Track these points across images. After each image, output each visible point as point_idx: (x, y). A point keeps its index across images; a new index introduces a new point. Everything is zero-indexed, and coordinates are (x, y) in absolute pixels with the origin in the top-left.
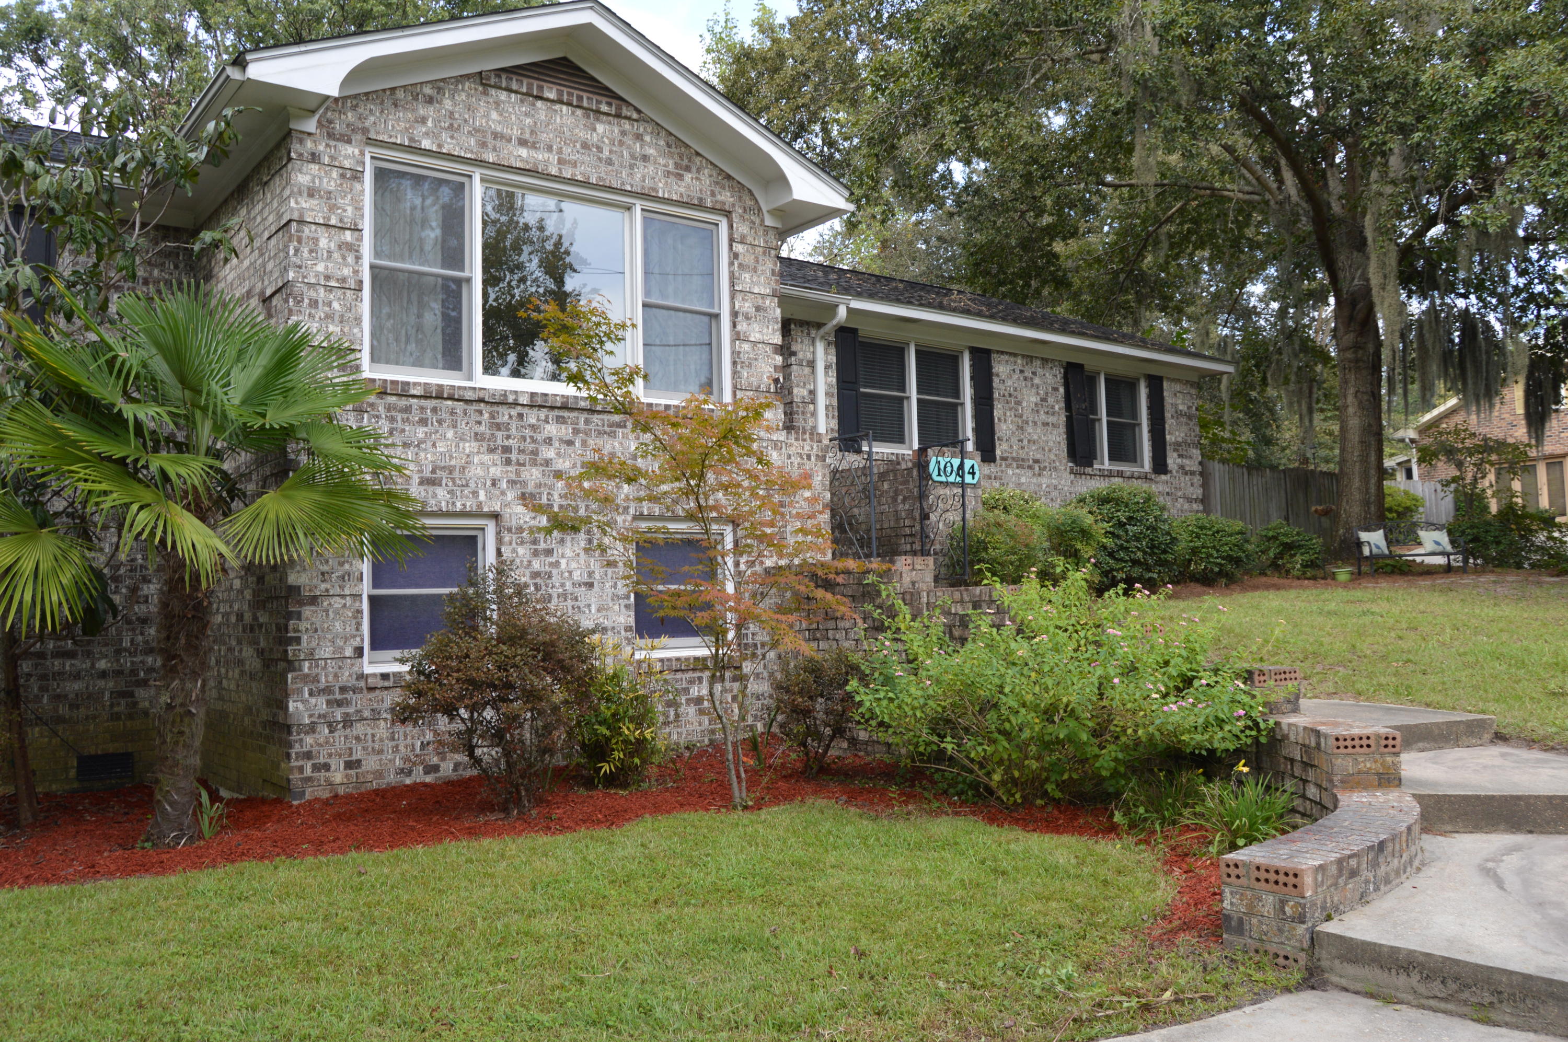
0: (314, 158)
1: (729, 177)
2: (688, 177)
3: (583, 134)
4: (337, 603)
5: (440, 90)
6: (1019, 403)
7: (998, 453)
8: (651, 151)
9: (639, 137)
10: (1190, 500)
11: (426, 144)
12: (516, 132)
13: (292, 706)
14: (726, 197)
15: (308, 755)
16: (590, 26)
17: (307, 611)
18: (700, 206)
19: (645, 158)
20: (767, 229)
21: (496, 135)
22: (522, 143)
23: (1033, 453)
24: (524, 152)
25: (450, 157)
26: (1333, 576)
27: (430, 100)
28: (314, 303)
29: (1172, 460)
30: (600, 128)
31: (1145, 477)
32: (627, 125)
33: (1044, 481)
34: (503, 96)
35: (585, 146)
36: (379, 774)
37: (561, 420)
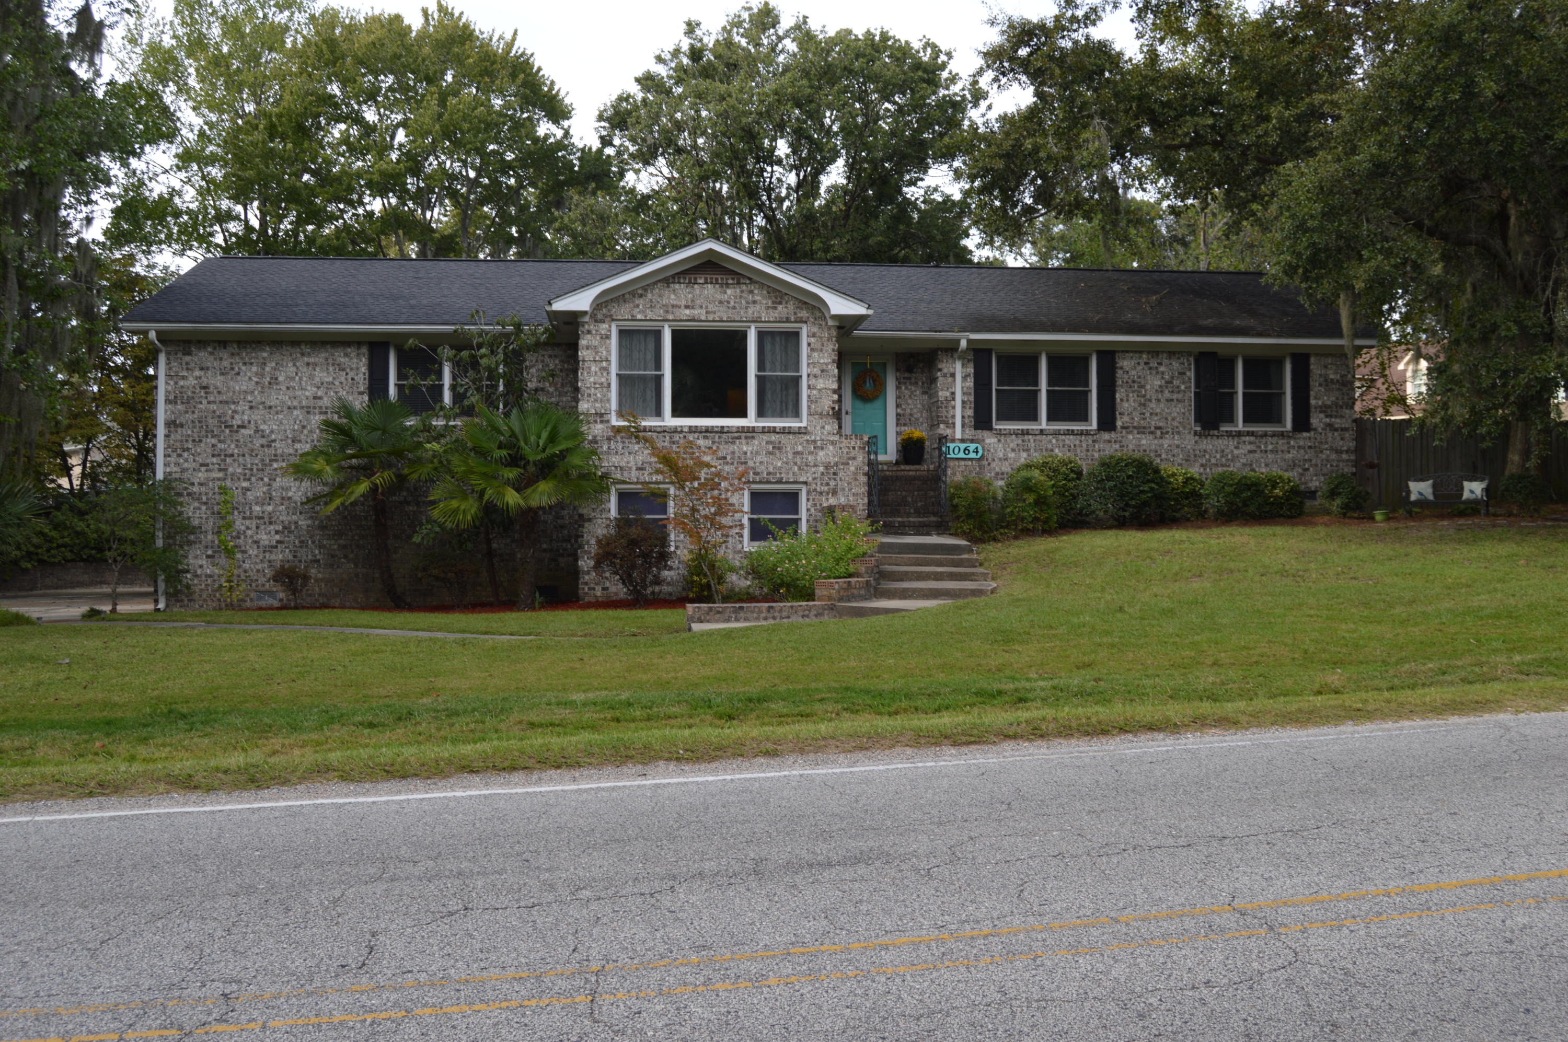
0: (589, 332)
1: (805, 303)
2: (780, 307)
3: (719, 296)
4: (599, 521)
5: (646, 290)
6: (1143, 387)
7: (1119, 423)
8: (758, 298)
9: (751, 292)
10: (1339, 452)
11: (639, 317)
12: (683, 303)
13: (580, 563)
14: (804, 314)
15: (586, 584)
16: (710, 250)
17: (586, 524)
18: (788, 321)
19: (754, 302)
20: (829, 328)
21: (673, 306)
22: (687, 307)
23: (1154, 422)
24: (687, 312)
25: (651, 320)
26: (1372, 518)
27: (641, 296)
28: (589, 395)
29: (1316, 420)
30: (729, 292)
31: (1282, 435)
32: (744, 287)
33: (1166, 443)
34: (677, 286)
35: (721, 302)
36: (616, 594)
37: (705, 438)
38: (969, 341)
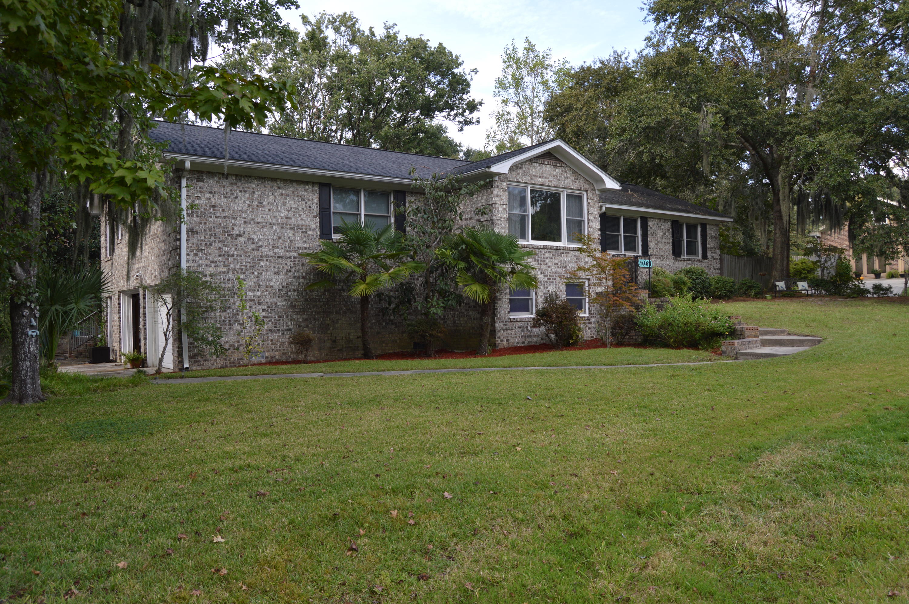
0: (498, 187)
1: (587, 180)
2: (577, 181)
3: (553, 173)
4: (504, 300)
5: (522, 165)
6: (656, 235)
7: (649, 253)
8: (569, 175)
9: (566, 172)
10: (715, 269)
11: (520, 180)
12: (538, 174)
13: (496, 325)
14: (587, 186)
15: (499, 338)
16: (559, 146)
17: (499, 302)
18: (581, 190)
19: (567, 178)
20: (597, 195)
21: (534, 176)
22: (540, 177)
23: (661, 253)
24: (540, 180)
25: (525, 183)
26: (766, 298)
27: (520, 168)
28: (499, 225)
29: (709, 254)
30: (557, 170)
31: (699, 261)
32: (563, 169)
33: (664, 263)
34: (535, 164)
35: (554, 176)
36: (513, 343)
37: (549, 252)
38: (606, 208)
